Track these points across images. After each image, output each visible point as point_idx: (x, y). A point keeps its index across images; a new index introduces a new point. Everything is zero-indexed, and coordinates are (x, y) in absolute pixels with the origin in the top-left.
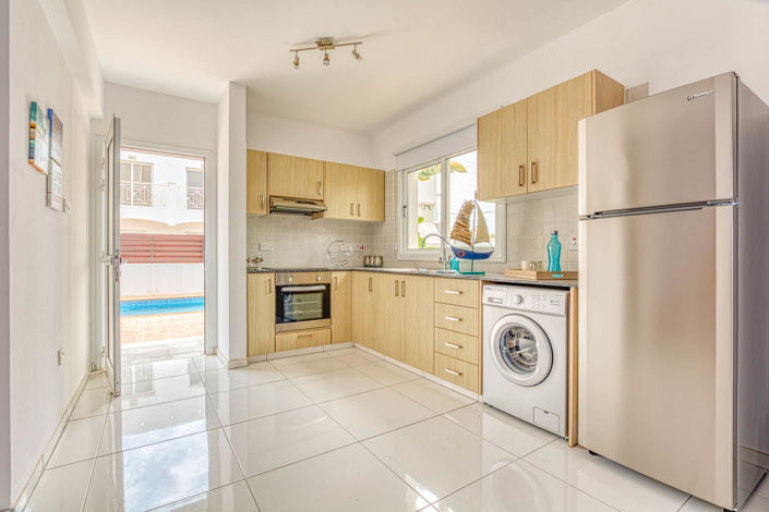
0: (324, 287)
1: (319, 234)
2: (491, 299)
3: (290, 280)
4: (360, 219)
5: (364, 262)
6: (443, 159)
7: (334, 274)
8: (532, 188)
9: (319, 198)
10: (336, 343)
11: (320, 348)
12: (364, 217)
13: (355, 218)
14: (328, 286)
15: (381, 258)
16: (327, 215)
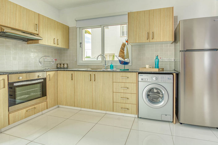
0: (42, 80)
1: (32, 52)
2: (142, 79)
3: (21, 78)
4: (58, 46)
5: (57, 66)
6: (102, 26)
7: (48, 73)
8: (151, 41)
9: (36, 32)
10: (49, 108)
11: (41, 113)
12: (60, 46)
13: (56, 45)
14: (45, 79)
15: (67, 64)
16: (41, 42)
